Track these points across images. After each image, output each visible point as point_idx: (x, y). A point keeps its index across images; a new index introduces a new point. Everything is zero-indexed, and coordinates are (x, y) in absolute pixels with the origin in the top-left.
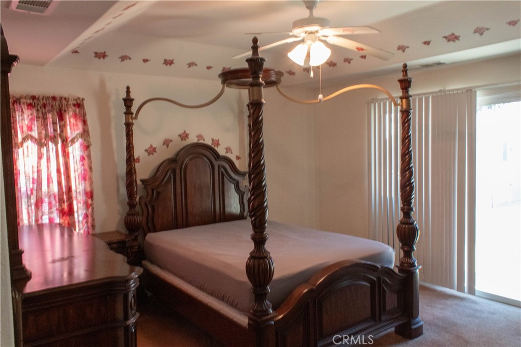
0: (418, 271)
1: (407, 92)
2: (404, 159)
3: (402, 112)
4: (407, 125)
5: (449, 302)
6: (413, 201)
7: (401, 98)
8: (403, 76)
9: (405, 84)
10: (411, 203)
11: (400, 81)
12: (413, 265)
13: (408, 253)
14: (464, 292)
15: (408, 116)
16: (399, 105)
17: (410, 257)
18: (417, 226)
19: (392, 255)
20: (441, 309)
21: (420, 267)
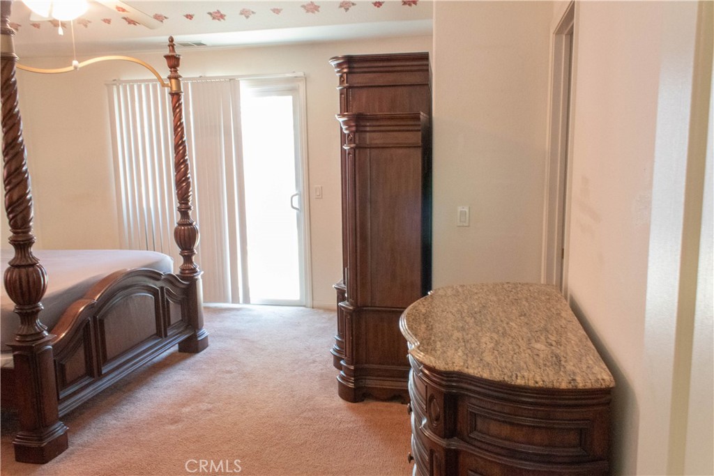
0: (199, 277)
1: (176, 71)
2: (178, 150)
3: (172, 94)
4: (178, 110)
5: (226, 314)
6: (190, 198)
7: (170, 78)
8: (170, 51)
9: (173, 61)
10: (188, 201)
11: (167, 57)
12: (194, 271)
13: (188, 259)
14: (239, 303)
15: (179, 99)
16: (167, 86)
17: (191, 262)
18: (198, 227)
19: (171, 263)
20: (220, 322)
21: (202, 273)
